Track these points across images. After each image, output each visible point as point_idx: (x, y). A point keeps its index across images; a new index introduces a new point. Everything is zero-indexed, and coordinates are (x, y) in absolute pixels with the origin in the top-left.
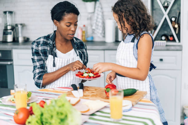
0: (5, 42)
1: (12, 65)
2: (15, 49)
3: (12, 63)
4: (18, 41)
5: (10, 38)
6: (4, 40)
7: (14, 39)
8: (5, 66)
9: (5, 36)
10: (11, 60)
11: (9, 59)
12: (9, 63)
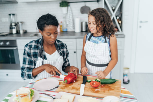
0: (11, 34)
1: (17, 49)
2: (18, 39)
3: (17, 48)
4: (20, 33)
5: (14, 31)
6: (11, 33)
7: (17, 31)
8: (12, 50)
9: (11, 30)
10: (16, 46)
11: (15, 45)
12: (15, 48)
